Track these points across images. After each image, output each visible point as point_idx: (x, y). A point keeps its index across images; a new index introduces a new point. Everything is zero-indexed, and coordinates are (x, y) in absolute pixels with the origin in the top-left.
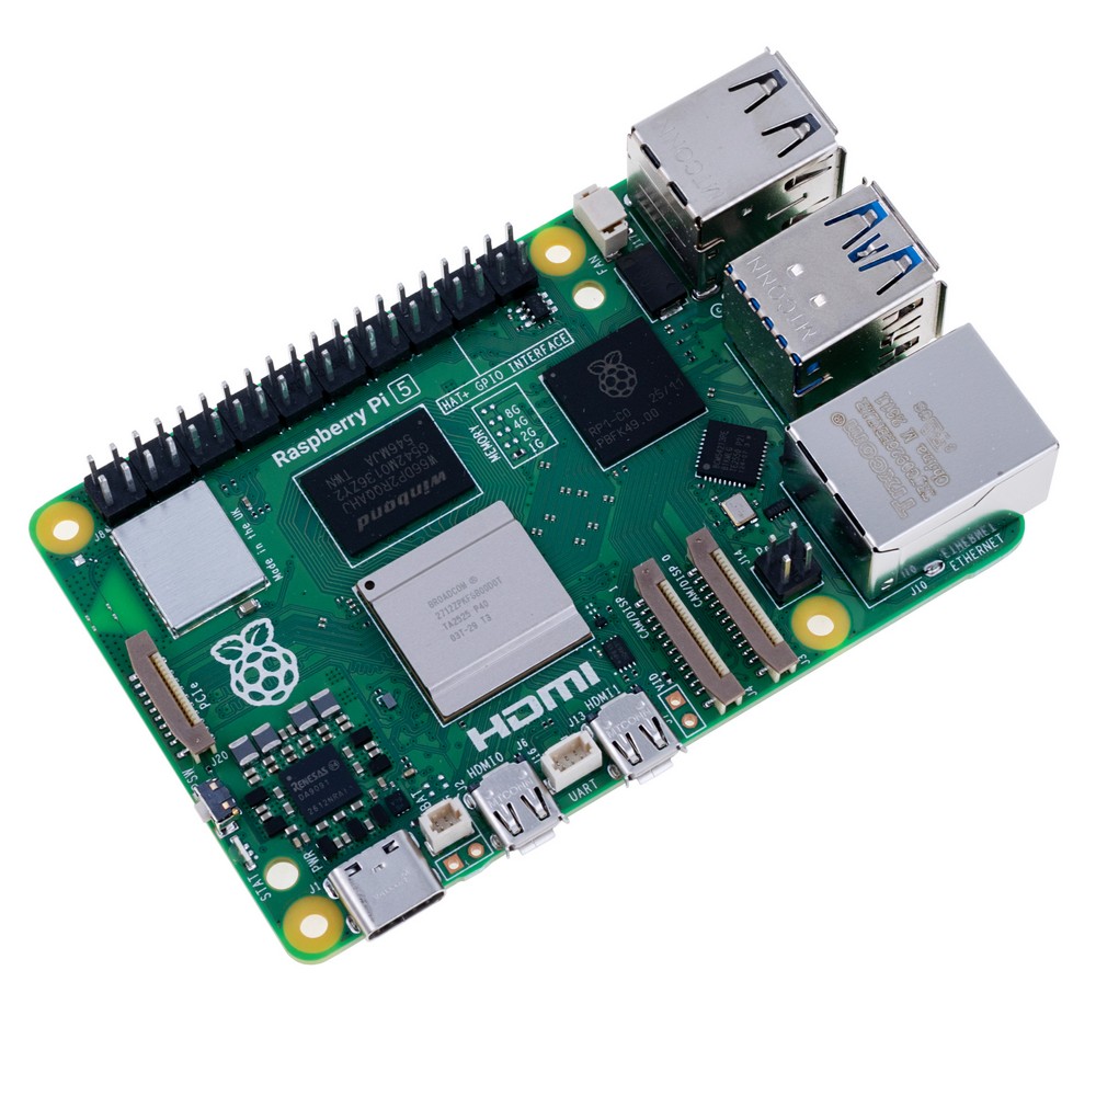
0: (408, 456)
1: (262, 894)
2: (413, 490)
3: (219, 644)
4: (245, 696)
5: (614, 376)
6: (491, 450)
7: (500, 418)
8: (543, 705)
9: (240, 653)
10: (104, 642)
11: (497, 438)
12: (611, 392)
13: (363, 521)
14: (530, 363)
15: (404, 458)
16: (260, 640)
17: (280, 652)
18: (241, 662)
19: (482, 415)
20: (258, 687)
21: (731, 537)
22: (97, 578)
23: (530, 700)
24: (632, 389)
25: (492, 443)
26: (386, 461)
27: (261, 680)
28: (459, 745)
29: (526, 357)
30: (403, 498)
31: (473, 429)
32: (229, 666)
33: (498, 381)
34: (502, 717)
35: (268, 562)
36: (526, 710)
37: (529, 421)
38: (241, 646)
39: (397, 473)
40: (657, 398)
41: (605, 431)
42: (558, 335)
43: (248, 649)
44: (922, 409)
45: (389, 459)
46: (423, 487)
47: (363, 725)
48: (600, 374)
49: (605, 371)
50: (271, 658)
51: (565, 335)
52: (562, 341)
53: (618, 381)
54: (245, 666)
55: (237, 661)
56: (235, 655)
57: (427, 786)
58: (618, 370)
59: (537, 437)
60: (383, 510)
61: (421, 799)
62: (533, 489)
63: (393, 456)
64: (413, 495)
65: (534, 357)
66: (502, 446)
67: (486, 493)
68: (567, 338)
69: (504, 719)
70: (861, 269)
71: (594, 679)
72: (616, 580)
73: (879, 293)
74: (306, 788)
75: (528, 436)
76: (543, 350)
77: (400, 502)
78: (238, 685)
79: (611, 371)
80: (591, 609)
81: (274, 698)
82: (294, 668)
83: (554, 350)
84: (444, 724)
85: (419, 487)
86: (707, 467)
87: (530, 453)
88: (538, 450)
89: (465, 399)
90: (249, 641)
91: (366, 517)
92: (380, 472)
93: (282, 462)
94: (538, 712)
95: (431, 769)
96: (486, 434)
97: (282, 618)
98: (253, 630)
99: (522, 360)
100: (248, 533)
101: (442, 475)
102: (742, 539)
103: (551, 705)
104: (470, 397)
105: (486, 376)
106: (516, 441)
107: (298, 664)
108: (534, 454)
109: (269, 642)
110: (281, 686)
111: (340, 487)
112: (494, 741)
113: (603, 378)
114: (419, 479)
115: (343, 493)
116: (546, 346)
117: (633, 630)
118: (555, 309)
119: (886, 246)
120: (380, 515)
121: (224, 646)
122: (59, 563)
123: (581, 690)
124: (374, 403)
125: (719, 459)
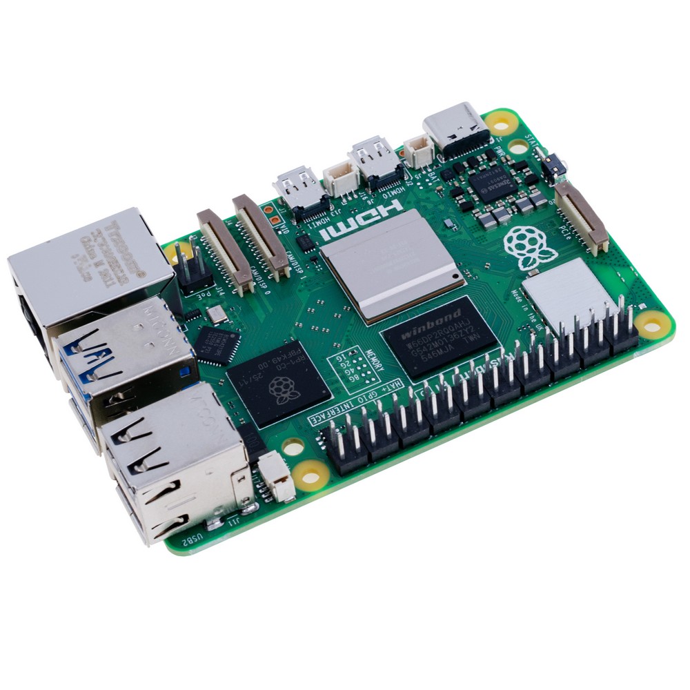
0: (425, 349)
1: (530, 137)
2: (424, 330)
3: (553, 258)
4: (537, 231)
5: (284, 390)
6: (371, 357)
7: (363, 375)
8: (356, 221)
9: (540, 253)
10: (626, 262)
11: (366, 363)
12: (287, 380)
13: (457, 314)
14: (339, 407)
15: (428, 348)
16: (527, 259)
17: (515, 253)
18: (539, 248)
19: (375, 377)
20: (529, 236)
21: (225, 302)
22: (631, 296)
23: (363, 223)
24: (273, 382)
25: (370, 361)
26: (440, 347)
27: (527, 239)
29: (341, 410)
30: (430, 325)
31: (382, 369)
32: (547, 247)
33: (361, 396)
34: (381, 216)
35: (521, 300)
36: (365, 218)
37: (344, 372)
38: (539, 257)
39: (433, 340)
40: (258, 376)
41: (294, 358)
42: (318, 422)
44: (88, 278)
45: (438, 348)
46: (417, 332)
47: (465, 214)
48: (293, 391)
49: (289, 393)
50: (521, 250)
51: (313, 422)
52: (315, 419)
53: (282, 387)
54: (537, 247)
55: (542, 249)
56: (542, 252)
57: (430, 184)
58: (281, 393)
59: (341, 363)
60: (444, 320)
61: (433, 178)
62: (347, 333)
63: (435, 349)
64: (424, 327)
65: (336, 411)
66: (364, 359)
67: (377, 332)
68: (312, 421)
69: (380, 214)
70: (105, 344)
71: (323, 232)
72: (302, 282)
73: (97, 330)
74: (501, 181)
75: (346, 364)
76: (329, 414)
77: (433, 324)
78: (541, 237)
79: (285, 393)
80: (319, 268)
81: (520, 230)
82: (506, 245)
83: (322, 414)
85: (419, 332)
86: (233, 336)
87: (346, 354)
88: (340, 355)
89: (385, 387)
90: (534, 259)
91: (455, 316)
92: (444, 341)
93: (509, 356)
94: (359, 217)
95: (427, 192)
96: (373, 366)
97: (513, 270)
98: (532, 264)
99: (344, 408)
100: (533, 317)
101: (404, 337)
102: (218, 301)
103: (351, 220)
104: (381, 388)
105: (369, 400)
106: (355, 361)
107: (504, 246)
108: (343, 353)
109: (521, 259)
110: (515, 235)
111: (471, 334)
112: (387, 204)
113: (291, 389)
114: (419, 336)
115: (469, 330)
116: (326, 416)
117: (295, 255)
118: (317, 439)
119: (85, 356)
120: (446, 317)
121: (550, 257)
122: (656, 305)
123: (331, 227)
125: (224, 340)
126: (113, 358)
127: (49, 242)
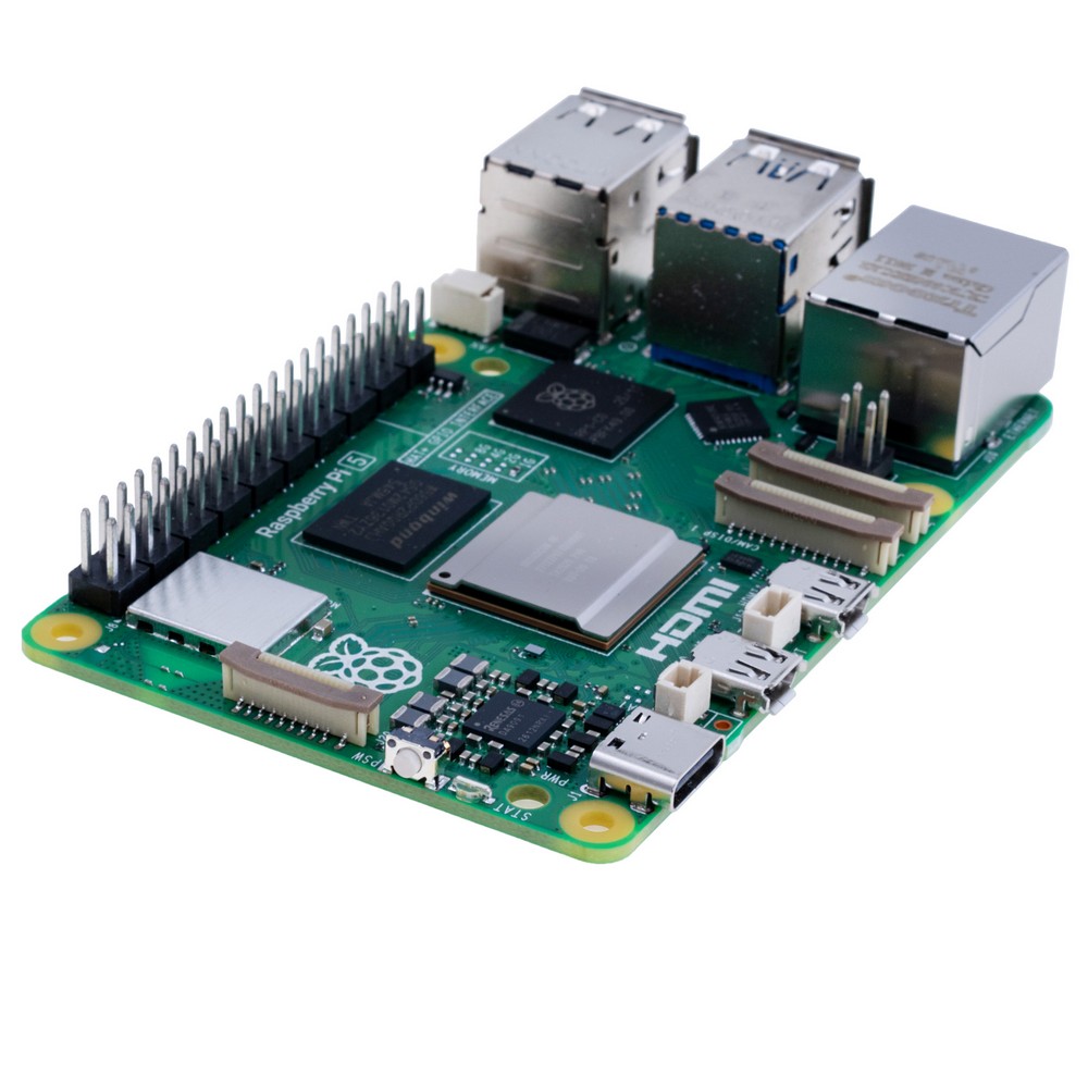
3: (312, 664)
6: (483, 476)
7: (474, 456)
8: (696, 615)
9: (341, 663)
12: (572, 407)
16: (355, 650)
17: (384, 652)
18: (347, 670)
19: (453, 458)
20: (382, 681)
23: (680, 616)
24: (594, 400)
25: (480, 472)
27: (381, 675)
28: (636, 663)
29: (463, 414)
31: (452, 468)
32: (337, 675)
34: (662, 634)
36: (683, 623)
37: (506, 450)
38: (338, 658)
40: (623, 400)
43: (347, 659)
47: (522, 672)
48: (553, 400)
49: (556, 399)
50: (377, 658)
53: (574, 400)
54: (355, 671)
55: (342, 669)
56: (336, 666)
57: (628, 697)
59: (522, 458)
65: (471, 412)
66: (492, 471)
67: (506, 503)
69: (666, 634)
71: (733, 587)
74: (502, 726)
76: (477, 407)
77: (416, 529)
78: (359, 684)
81: (407, 683)
82: (408, 657)
83: (487, 405)
84: (607, 652)
85: (435, 507)
89: (427, 453)
90: (343, 653)
93: (270, 534)
94: (697, 622)
95: (621, 685)
97: (363, 630)
98: (340, 646)
103: (706, 614)
106: (503, 465)
107: (411, 655)
109: (366, 649)
110: (407, 673)
112: (668, 650)
114: (430, 503)
116: (478, 404)
121: (319, 663)
123: (726, 596)
124: (336, 476)
126: (761, 171)
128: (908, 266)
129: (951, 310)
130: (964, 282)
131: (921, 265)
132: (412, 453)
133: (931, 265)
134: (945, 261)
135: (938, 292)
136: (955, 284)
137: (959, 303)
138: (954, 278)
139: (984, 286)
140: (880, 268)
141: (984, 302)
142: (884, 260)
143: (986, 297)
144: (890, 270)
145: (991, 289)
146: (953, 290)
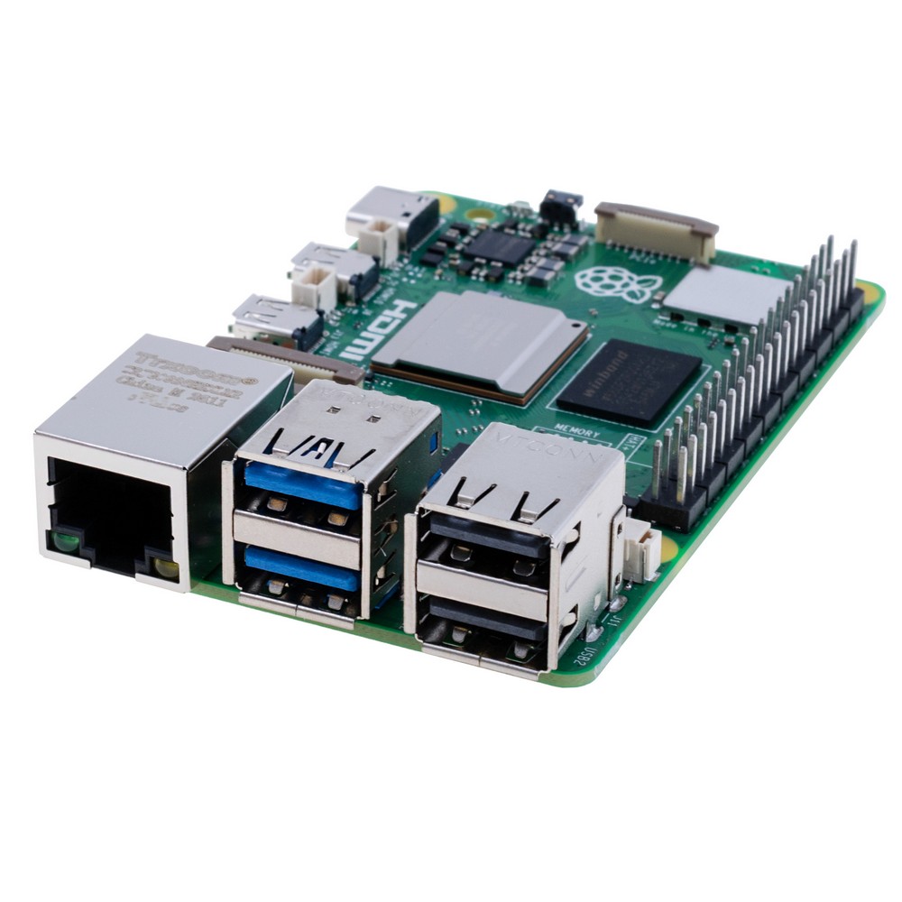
31: (596, 434)
43: (635, 287)
73: (281, 431)
82: (590, 291)
112: (393, 308)
126: (341, 445)
127: (74, 398)
128: (194, 397)
129: (161, 357)
130: (143, 385)
131: (182, 400)
132: (637, 445)
133: (173, 400)
134: (158, 406)
135: (169, 373)
136: (153, 382)
137: (151, 364)
138: (152, 388)
139: (125, 383)
140: (221, 394)
141: (127, 367)
142: (217, 402)
143: (124, 372)
144: (212, 392)
145: (119, 380)
146: (155, 376)
